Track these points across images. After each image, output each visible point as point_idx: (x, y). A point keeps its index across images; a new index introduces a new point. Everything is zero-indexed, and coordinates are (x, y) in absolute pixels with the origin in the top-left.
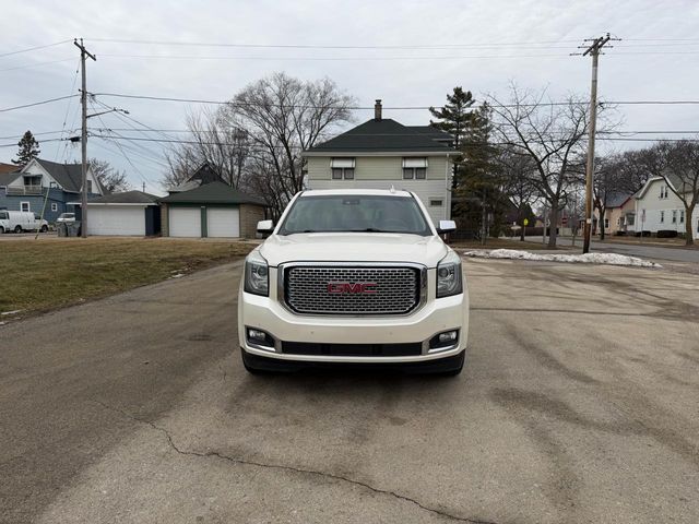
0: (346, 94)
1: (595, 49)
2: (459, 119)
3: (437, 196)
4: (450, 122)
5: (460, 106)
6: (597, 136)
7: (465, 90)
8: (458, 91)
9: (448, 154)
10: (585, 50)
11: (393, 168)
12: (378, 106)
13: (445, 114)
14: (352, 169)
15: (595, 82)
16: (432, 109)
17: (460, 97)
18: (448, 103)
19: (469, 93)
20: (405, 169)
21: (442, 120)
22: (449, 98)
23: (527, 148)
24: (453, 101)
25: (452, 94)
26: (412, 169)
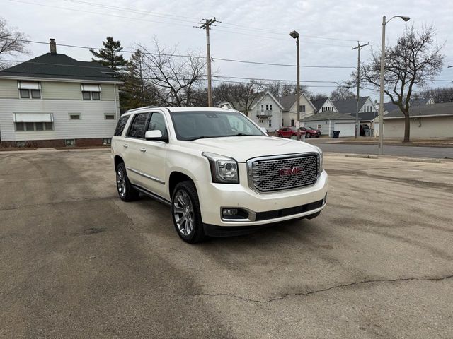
0: (18, 31)
1: (208, 25)
2: (112, 59)
3: (110, 112)
4: (107, 61)
5: (112, 50)
6: (212, 78)
7: (115, 40)
8: (110, 40)
9: (115, 83)
10: (201, 25)
11: (75, 91)
12: (53, 43)
13: (102, 54)
14: (39, 90)
15: (208, 45)
16: (92, 51)
17: (112, 44)
18: (104, 47)
19: (119, 42)
20: (84, 92)
21: (101, 59)
22: (104, 44)
23: (168, 82)
24: (107, 46)
25: (106, 41)
26: (89, 92)
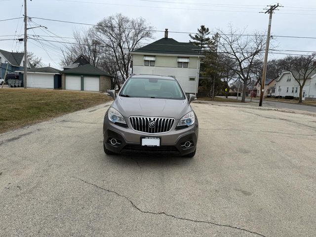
0: (151, 25)
1: (271, 10)
2: (202, 40)
3: (192, 76)
4: (199, 42)
5: (203, 34)
7: (206, 27)
8: (203, 27)
9: (199, 56)
10: (266, 11)
11: (174, 62)
12: (166, 32)
13: (197, 38)
14: (154, 61)
15: (270, 26)
16: (190, 35)
17: (204, 30)
18: (198, 32)
19: (208, 29)
20: (179, 62)
21: (195, 41)
22: (198, 30)
23: (235, 55)
24: (200, 32)
25: (200, 28)
26: (182, 62)
